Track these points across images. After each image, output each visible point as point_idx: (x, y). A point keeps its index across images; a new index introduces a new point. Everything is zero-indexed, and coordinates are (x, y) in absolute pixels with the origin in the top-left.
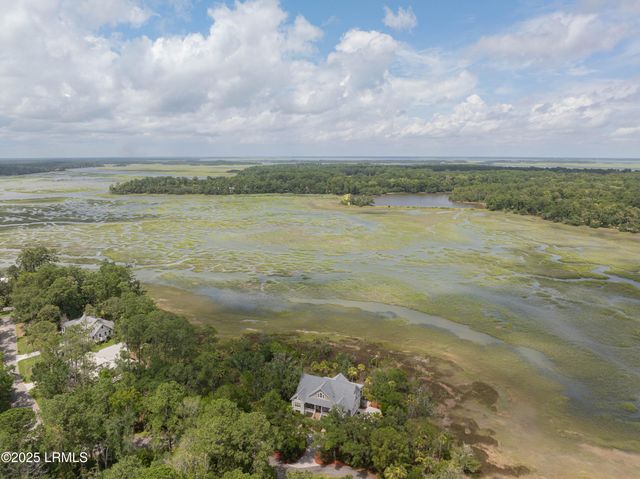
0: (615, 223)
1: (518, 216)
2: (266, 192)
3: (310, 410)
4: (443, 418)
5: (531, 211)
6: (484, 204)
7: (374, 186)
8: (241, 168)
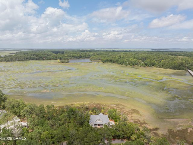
0: (136, 64)
1: (111, 64)
2: (30, 60)
3: (96, 126)
4: (130, 120)
5: (114, 62)
6: (101, 61)
7: (66, 57)
8: (15, 52)
